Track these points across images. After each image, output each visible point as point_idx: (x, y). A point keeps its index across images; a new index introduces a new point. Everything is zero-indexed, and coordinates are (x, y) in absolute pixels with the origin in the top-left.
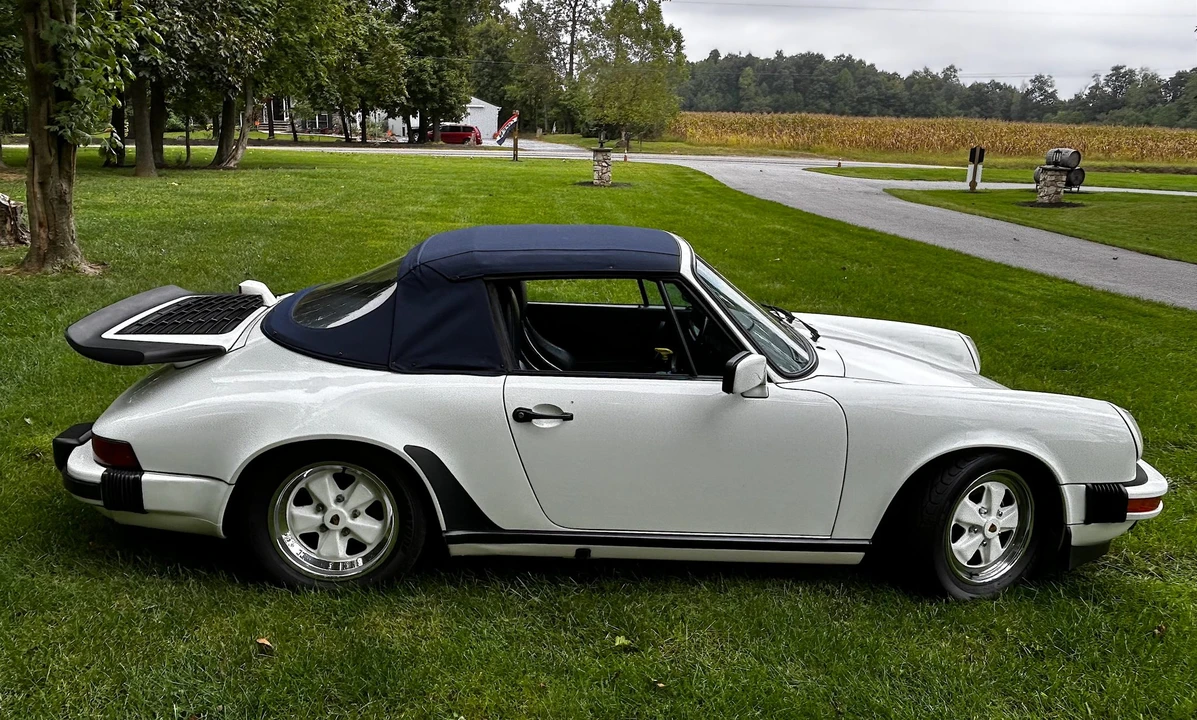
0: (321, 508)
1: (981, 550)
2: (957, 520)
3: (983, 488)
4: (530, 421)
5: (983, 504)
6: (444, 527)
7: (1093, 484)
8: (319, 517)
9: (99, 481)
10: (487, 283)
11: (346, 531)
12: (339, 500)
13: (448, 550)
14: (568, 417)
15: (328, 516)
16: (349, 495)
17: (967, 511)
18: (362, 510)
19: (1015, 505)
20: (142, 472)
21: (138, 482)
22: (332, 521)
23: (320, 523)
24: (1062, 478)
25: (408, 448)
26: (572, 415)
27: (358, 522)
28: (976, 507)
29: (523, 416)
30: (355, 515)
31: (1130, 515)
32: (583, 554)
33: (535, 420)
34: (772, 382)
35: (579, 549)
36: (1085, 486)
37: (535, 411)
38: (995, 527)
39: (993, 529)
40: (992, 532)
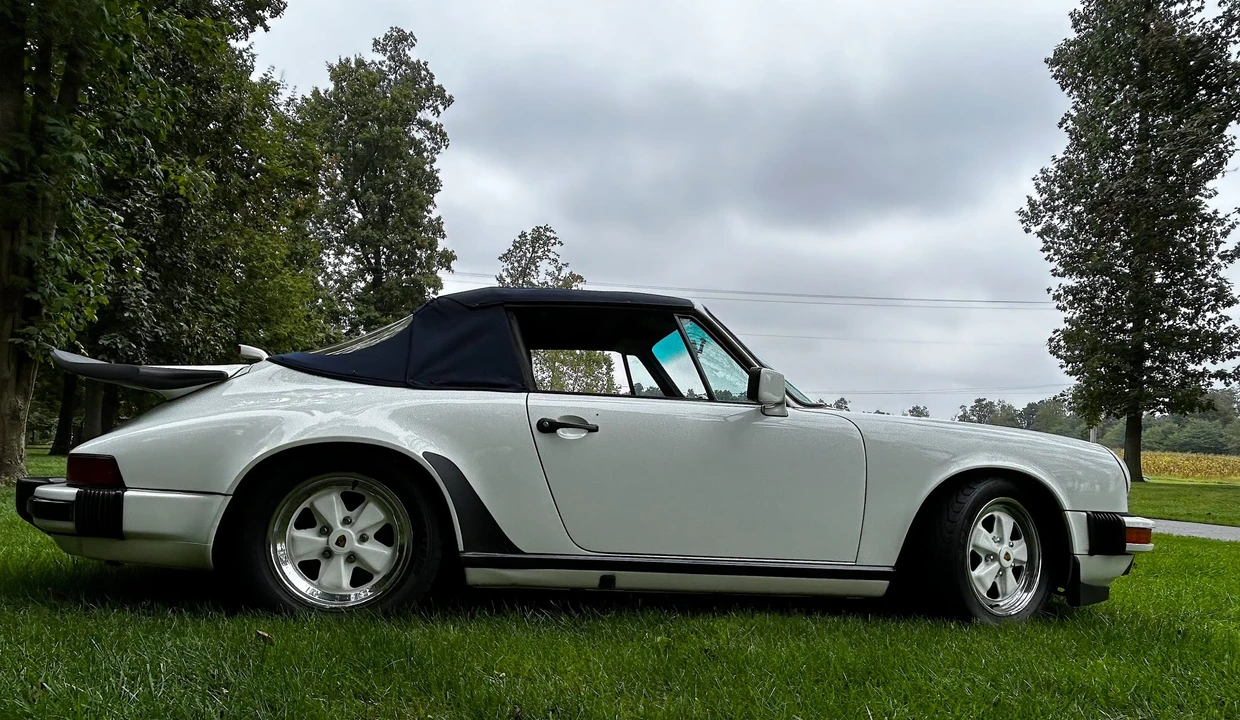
0: (326, 530)
1: (997, 582)
2: (974, 546)
4: (555, 431)
5: (995, 533)
6: (461, 547)
7: (1093, 512)
8: (323, 539)
9: (73, 498)
10: (507, 310)
11: (351, 557)
12: (346, 521)
13: (464, 576)
14: (593, 429)
15: (334, 537)
16: (357, 518)
17: (982, 536)
18: (371, 534)
19: (1023, 541)
20: (126, 489)
21: (120, 499)
22: (337, 543)
23: (325, 545)
24: (1066, 504)
25: (425, 454)
26: (597, 427)
27: (366, 546)
28: (989, 535)
29: (548, 427)
30: (363, 539)
31: (1130, 546)
32: (607, 581)
33: (560, 430)
34: (788, 405)
35: (603, 577)
36: (1086, 513)
37: (560, 422)
38: (1009, 555)
39: (1007, 557)
40: (1007, 560)
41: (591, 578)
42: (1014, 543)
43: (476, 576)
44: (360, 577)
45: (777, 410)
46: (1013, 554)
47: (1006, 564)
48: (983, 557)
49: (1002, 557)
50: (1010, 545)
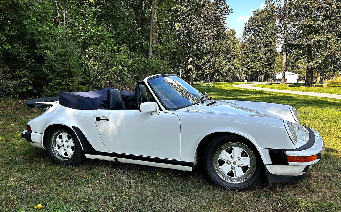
3: (232, 148)
5: (232, 154)
6: (83, 150)
7: (272, 149)
9: (24, 134)
11: (65, 150)
13: (85, 156)
14: (108, 120)
17: (224, 155)
19: (248, 157)
20: (32, 132)
21: (30, 135)
22: (63, 146)
24: (257, 146)
25: (73, 127)
26: (109, 119)
28: (229, 155)
29: (98, 119)
31: (289, 163)
32: (116, 160)
33: (101, 120)
34: (162, 111)
35: (115, 159)
36: (268, 149)
37: (101, 118)
38: (236, 163)
39: (235, 163)
40: (234, 164)
41: (112, 159)
42: (242, 158)
43: (88, 156)
44: (66, 154)
45: (155, 113)
46: (238, 162)
47: (234, 166)
48: (226, 162)
49: (232, 163)
50: (239, 159)
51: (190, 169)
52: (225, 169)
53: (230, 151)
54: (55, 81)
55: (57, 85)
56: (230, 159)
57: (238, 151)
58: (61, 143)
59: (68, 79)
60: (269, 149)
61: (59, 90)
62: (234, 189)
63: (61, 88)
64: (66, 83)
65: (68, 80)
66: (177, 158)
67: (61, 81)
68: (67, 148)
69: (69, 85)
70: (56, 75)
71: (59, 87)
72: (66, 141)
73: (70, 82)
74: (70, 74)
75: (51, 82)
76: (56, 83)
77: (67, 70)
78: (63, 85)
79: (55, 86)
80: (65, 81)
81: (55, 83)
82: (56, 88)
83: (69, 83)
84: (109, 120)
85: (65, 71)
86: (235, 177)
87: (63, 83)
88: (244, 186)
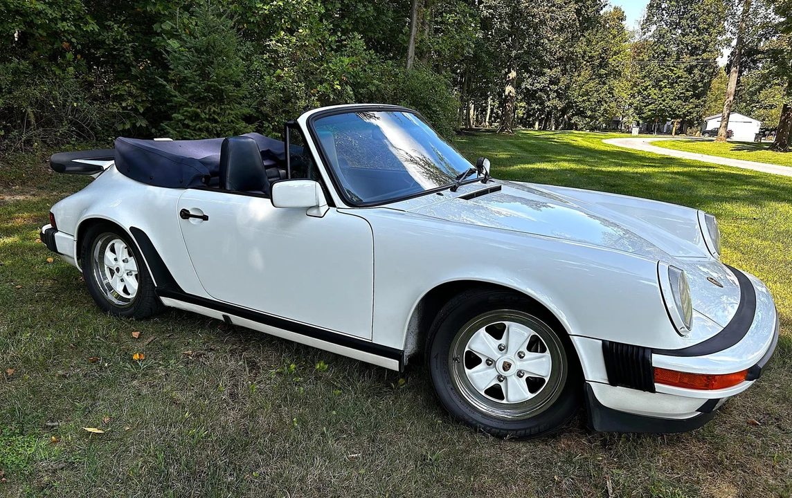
1: (502, 385)
3: (504, 325)
4: (188, 219)
5: (503, 341)
6: (156, 286)
9: (44, 233)
11: (122, 280)
13: (161, 301)
15: (115, 267)
19: (548, 353)
20: (57, 231)
21: (53, 237)
22: (116, 271)
24: (569, 328)
26: (207, 217)
27: (130, 278)
29: (185, 214)
30: (129, 274)
31: (658, 386)
32: (227, 318)
33: (190, 218)
34: (335, 206)
35: (223, 316)
36: (601, 342)
37: (191, 213)
38: (510, 365)
39: (507, 366)
40: (504, 369)
41: (218, 315)
42: (529, 355)
44: (126, 290)
46: (517, 365)
47: (504, 373)
48: (484, 360)
49: (500, 365)
50: (521, 355)
51: (393, 364)
52: (481, 377)
53: (497, 332)
54: (186, 111)
55: (191, 119)
56: (496, 355)
57: (519, 334)
58: (114, 262)
59: (214, 106)
60: (603, 340)
61: (194, 130)
62: (499, 433)
63: (198, 126)
64: (210, 115)
65: (213, 109)
66: (363, 335)
67: (199, 110)
68: (125, 275)
69: (216, 121)
70: (190, 97)
71: (194, 124)
72: (123, 261)
73: (218, 114)
74: (219, 97)
75: (179, 113)
76: (189, 115)
77: (211, 86)
78: (202, 121)
79: (186, 122)
80: (207, 111)
81: (185, 114)
82: (188, 126)
83: (216, 117)
84: (207, 220)
85: (208, 89)
86: (504, 401)
87: (203, 116)
88: (525, 429)
